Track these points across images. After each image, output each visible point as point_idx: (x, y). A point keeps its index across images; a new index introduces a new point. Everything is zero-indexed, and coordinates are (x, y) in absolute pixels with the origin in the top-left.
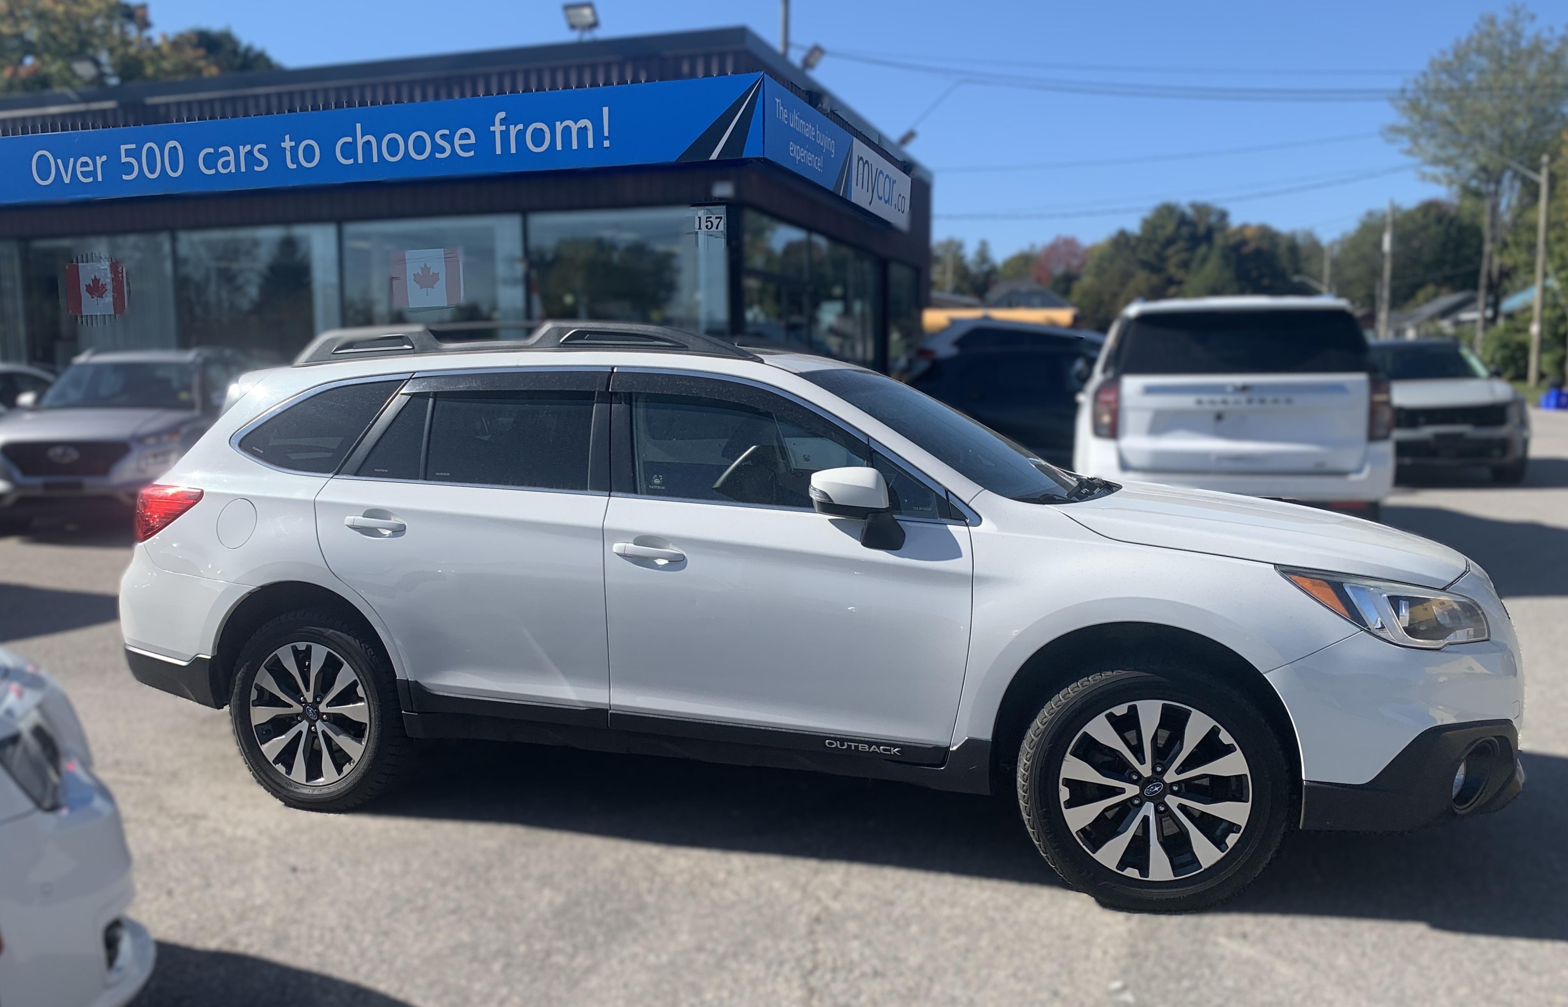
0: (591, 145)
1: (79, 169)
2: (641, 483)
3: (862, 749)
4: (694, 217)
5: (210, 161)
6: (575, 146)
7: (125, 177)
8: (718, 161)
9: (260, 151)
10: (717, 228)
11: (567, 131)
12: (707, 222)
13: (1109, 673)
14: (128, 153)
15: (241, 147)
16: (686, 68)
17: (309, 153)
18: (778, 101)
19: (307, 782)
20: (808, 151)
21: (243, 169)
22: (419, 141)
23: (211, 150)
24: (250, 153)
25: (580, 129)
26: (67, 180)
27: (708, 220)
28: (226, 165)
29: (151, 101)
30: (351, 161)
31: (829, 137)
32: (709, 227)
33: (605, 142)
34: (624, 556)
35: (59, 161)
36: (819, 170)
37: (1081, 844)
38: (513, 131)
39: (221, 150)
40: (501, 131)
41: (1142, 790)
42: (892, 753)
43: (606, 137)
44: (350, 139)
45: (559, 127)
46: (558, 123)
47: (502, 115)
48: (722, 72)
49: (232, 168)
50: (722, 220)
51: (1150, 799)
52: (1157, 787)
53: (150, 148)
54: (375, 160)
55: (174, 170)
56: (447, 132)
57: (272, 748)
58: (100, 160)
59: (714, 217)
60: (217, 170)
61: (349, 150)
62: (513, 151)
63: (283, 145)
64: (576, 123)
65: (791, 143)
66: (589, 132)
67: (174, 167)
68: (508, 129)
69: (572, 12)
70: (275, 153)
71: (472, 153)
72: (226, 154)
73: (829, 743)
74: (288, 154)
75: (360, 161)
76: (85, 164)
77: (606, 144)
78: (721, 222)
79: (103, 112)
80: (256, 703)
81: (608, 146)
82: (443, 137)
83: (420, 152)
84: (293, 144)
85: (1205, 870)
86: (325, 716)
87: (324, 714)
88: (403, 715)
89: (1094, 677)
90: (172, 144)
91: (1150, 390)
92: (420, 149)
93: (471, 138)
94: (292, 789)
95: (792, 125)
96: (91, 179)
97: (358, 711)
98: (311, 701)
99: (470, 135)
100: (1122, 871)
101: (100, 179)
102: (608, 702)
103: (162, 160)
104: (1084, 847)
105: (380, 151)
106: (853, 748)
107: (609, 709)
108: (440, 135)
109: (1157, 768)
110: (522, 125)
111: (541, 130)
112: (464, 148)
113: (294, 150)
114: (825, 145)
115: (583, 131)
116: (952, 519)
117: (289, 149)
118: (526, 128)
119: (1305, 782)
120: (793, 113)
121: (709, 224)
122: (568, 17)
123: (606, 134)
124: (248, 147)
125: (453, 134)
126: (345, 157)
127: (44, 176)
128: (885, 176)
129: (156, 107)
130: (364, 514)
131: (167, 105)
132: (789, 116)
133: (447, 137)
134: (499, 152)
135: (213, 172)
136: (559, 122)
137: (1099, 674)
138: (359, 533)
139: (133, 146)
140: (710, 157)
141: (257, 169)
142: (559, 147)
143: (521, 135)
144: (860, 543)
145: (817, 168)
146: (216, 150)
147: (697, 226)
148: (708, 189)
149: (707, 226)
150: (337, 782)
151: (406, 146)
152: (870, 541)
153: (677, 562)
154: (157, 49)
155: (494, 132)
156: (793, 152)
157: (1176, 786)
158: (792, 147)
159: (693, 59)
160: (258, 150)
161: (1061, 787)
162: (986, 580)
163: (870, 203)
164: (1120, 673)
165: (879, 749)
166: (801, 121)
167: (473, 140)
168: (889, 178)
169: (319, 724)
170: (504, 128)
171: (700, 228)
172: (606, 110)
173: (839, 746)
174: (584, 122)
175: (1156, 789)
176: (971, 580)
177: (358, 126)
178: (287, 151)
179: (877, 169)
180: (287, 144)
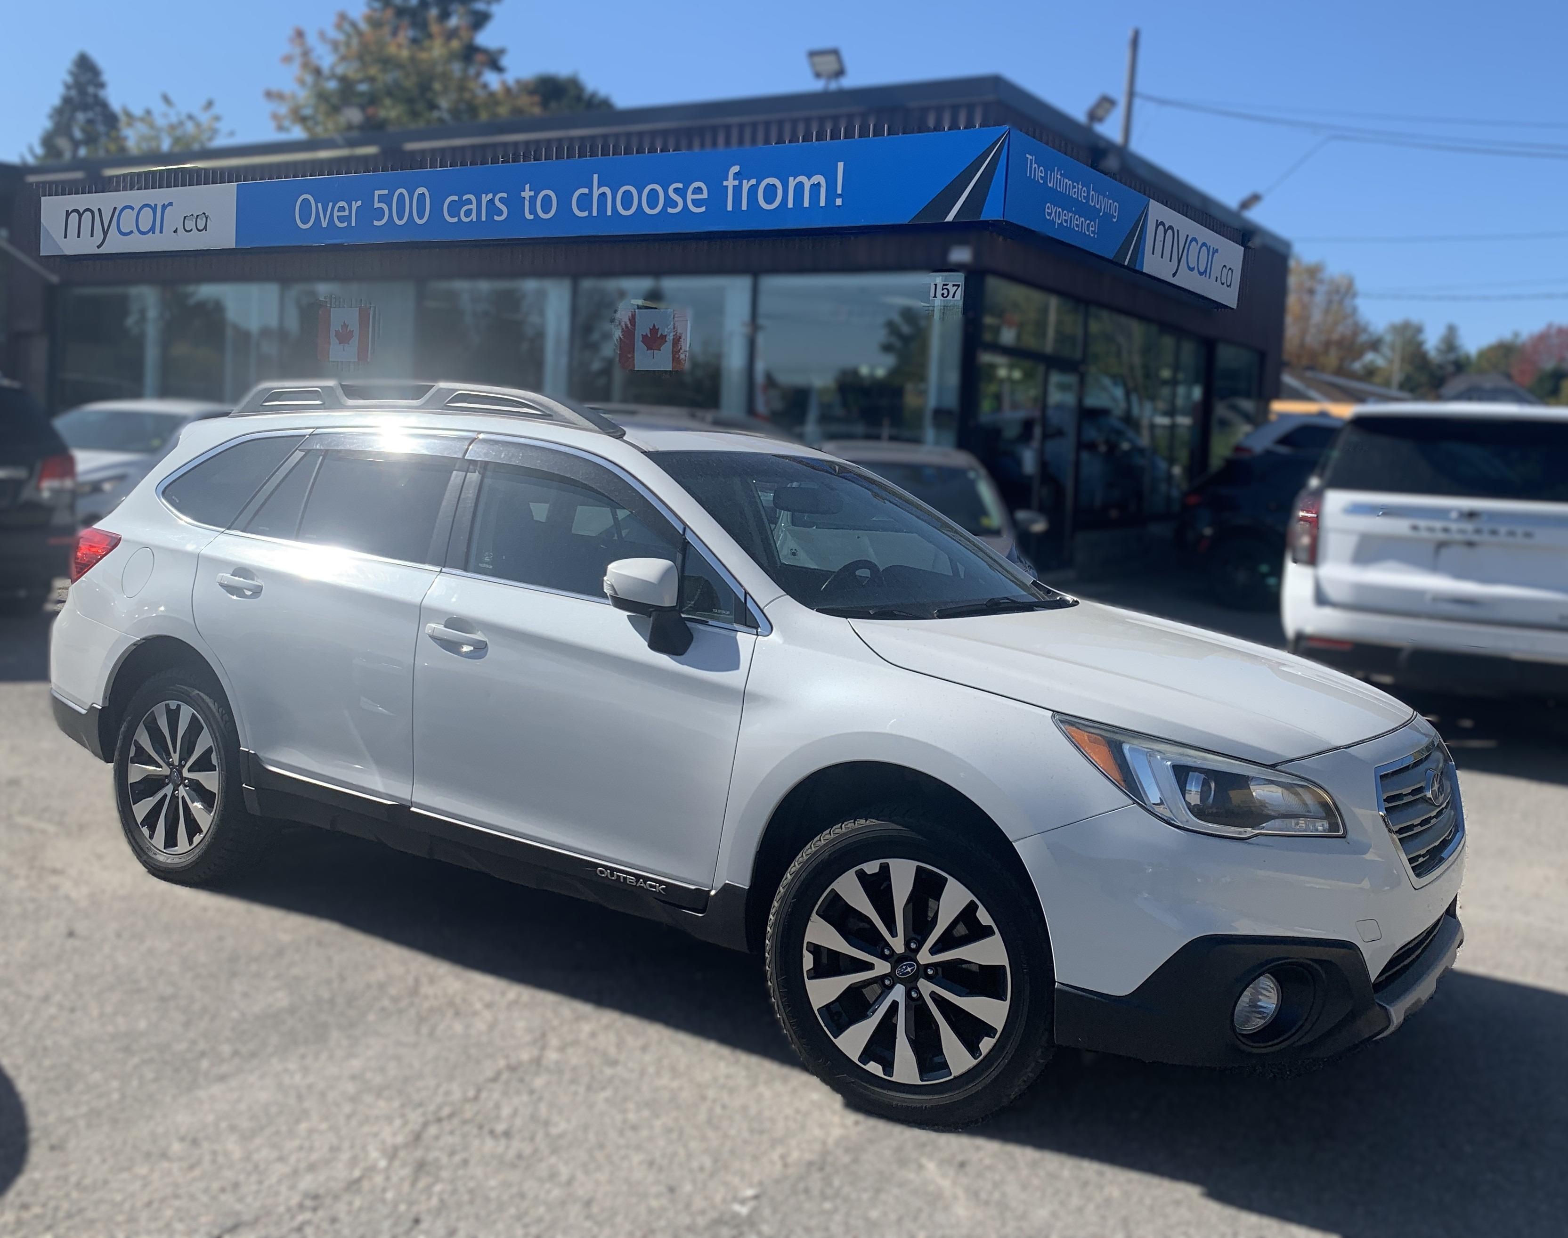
0: (822, 203)
1: (336, 214)
2: (472, 562)
3: (630, 882)
4: (930, 284)
5: (454, 209)
6: (806, 204)
7: (376, 223)
8: (955, 222)
9: (501, 199)
10: (953, 297)
11: (800, 187)
12: (943, 290)
13: (863, 821)
14: (381, 199)
15: (484, 196)
16: (931, 123)
17: (546, 204)
18: (1030, 157)
19: (164, 849)
20: (1075, 213)
21: (484, 219)
22: (653, 194)
23: (456, 198)
24: (491, 201)
25: (813, 185)
26: (324, 225)
27: (944, 287)
28: (468, 213)
29: (411, 146)
30: (586, 214)
31: (1109, 199)
32: (945, 296)
33: (837, 200)
34: (433, 637)
35: (320, 205)
36: (1092, 235)
37: (823, 1025)
38: (746, 185)
39: (465, 198)
40: (734, 186)
41: (893, 968)
42: (658, 891)
43: (839, 194)
44: (586, 191)
45: (792, 183)
46: (791, 179)
47: (736, 169)
48: (969, 125)
49: (474, 217)
50: (960, 288)
51: (901, 981)
52: (910, 967)
53: (401, 194)
54: (609, 213)
55: (421, 217)
56: (680, 186)
57: (141, 810)
58: (355, 205)
59: (951, 284)
60: (460, 219)
61: (585, 202)
62: (744, 207)
63: (523, 194)
64: (809, 179)
65: (1048, 204)
66: (822, 189)
67: (421, 215)
68: (741, 184)
69: (818, 59)
70: (514, 203)
71: (703, 209)
72: (469, 202)
73: (601, 871)
74: (527, 203)
75: (595, 214)
76: (342, 209)
77: (839, 202)
78: (957, 291)
79: (365, 159)
80: (135, 759)
81: (841, 204)
82: (676, 190)
83: (652, 206)
84: (532, 193)
85: (955, 1078)
86: (187, 781)
87: (186, 779)
88: (243, 789)
89: (847, 825)
90: (421, 190)
91: (1356, 509)
92: (652, 204)
93: (704, 192)
94: (151, 854)
95: (1050, 185)
96: (345, 224)
97: (211, 781)
98: (177, 764)
99: (703, 189)
100: (865, 1065)
101: (353, 224)
102: (409, 799)
103: (411, 206)
104: (825, 1029)
105: (615, 205)
106: (622, 880)
107: (410, 805)
108: (674, 189)
109: (912, 944)
110: (755, 180)
111: (774, 185)
112: (696, 203)
113: (533, 200)
114: (1103, 207)
115: (816, 187)
116: (746, 625)
117: (528, 199)
118: (758, 183)
119: (1056, 983)
120: (1053, 171)
121: (945, 292)
122: (813, 65)
123: (839, 191)
124: (490, 196)
125: (686, 188)
126: (581, 209)
127: (305, 220)
128: (1200, 245)
129: (413, 153)
130: (233, 572)
131: (423, 152)
132: (1046, 174)
133: (680, 190)
134: (730, 208)
135: (456, 220)
136: (793, 178)
137: (852, 821)
138: (225, 591)
139: (386, 192)
140: (945, 218)
141: (496, 218)
142: (790, 205)
143: (753, 190)
144: (646, 644)
145: (1087, 233)
146: (460, 198)
147: (932, 294)
148: (945, 252)
149: (943, 294)
150: (189, 851)
151: (640, 200)
152: (657, 643)
153: (480, 649)
154: (492, 95)
155: (727, 187)
156: (1050, 214)
157: (931, 969)
158: (1049, 208)
159: (939, 110)
160: (499, 199)
161: (805, 952)
162: (757, 698)
163: (1174, 275)
164: (873, 822)
165: (645, 883)
166: (1066, 180)
167: (705, 195)
168: (1207, 246)
169: (181, 788)
170: (737, 183)
171: (935, 296)
172: (841, 165)
173: (609, 876)
174: (818, 179)
175: (909, 969)
176: (742, 697)
177: (596, 176)
178: (526, 201)
179: (1188, 236)
180: (527, 194)
